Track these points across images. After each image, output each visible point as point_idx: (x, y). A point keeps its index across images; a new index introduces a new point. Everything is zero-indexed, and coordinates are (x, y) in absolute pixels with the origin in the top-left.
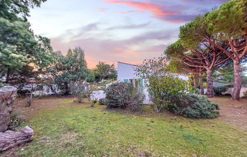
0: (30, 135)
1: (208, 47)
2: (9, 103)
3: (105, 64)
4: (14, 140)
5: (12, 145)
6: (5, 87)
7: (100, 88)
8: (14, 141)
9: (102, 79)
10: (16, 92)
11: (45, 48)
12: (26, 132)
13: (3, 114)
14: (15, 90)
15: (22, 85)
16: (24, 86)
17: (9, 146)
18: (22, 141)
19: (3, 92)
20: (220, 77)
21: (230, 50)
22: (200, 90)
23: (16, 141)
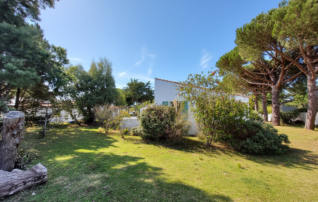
0: (43, 175)
1: (274, 58)
2: (15, 133)
3: (139, 81)
4: (23, 182)
5: (21, 188)
6: (11, 112)
7: (132, 114)
8: (23, 184)
9: (134, 102)
10: (24, 119)
11: (60, 61)
12: (38, 171)
13: (8, 147)
14: (23, 116)
15: (35, 111)
16: (37, 111)
17: (16, 190)
18: (33, 183)
19: (8, 119)
20: (290, 98)
21: (303, 61)
22: (263, 115)
23: (25, 183)
